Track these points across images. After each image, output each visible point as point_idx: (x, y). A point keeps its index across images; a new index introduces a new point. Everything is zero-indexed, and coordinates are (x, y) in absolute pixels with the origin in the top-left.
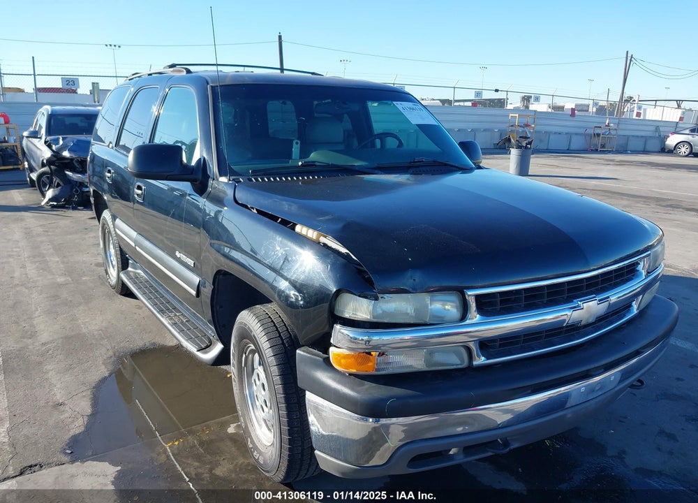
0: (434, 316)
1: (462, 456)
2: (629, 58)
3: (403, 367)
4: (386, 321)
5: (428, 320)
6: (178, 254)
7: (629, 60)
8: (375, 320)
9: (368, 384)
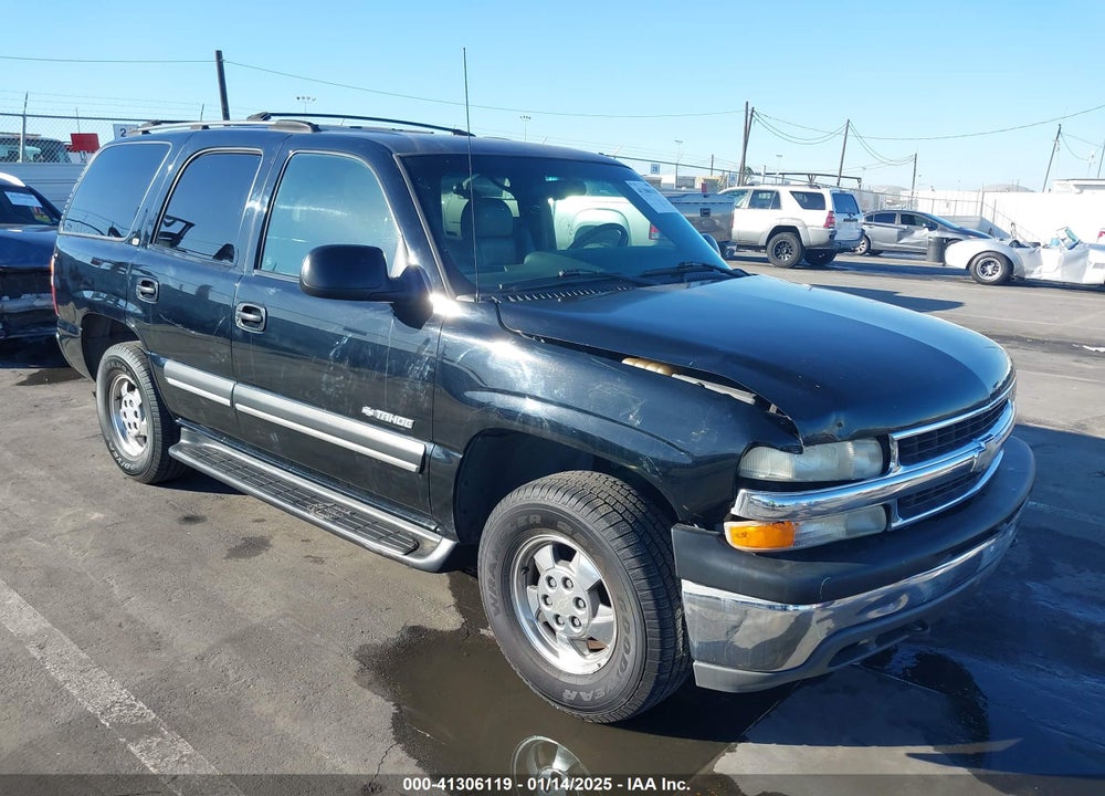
0: (857, 471)
1: (875, 646)
2: (749, 112)
3: (823, 537)
4: (810, 480)
5: (852, 476)
6: (367, 411)
7: (750, 115)
8: (799, 480)
9: (787, 565)
